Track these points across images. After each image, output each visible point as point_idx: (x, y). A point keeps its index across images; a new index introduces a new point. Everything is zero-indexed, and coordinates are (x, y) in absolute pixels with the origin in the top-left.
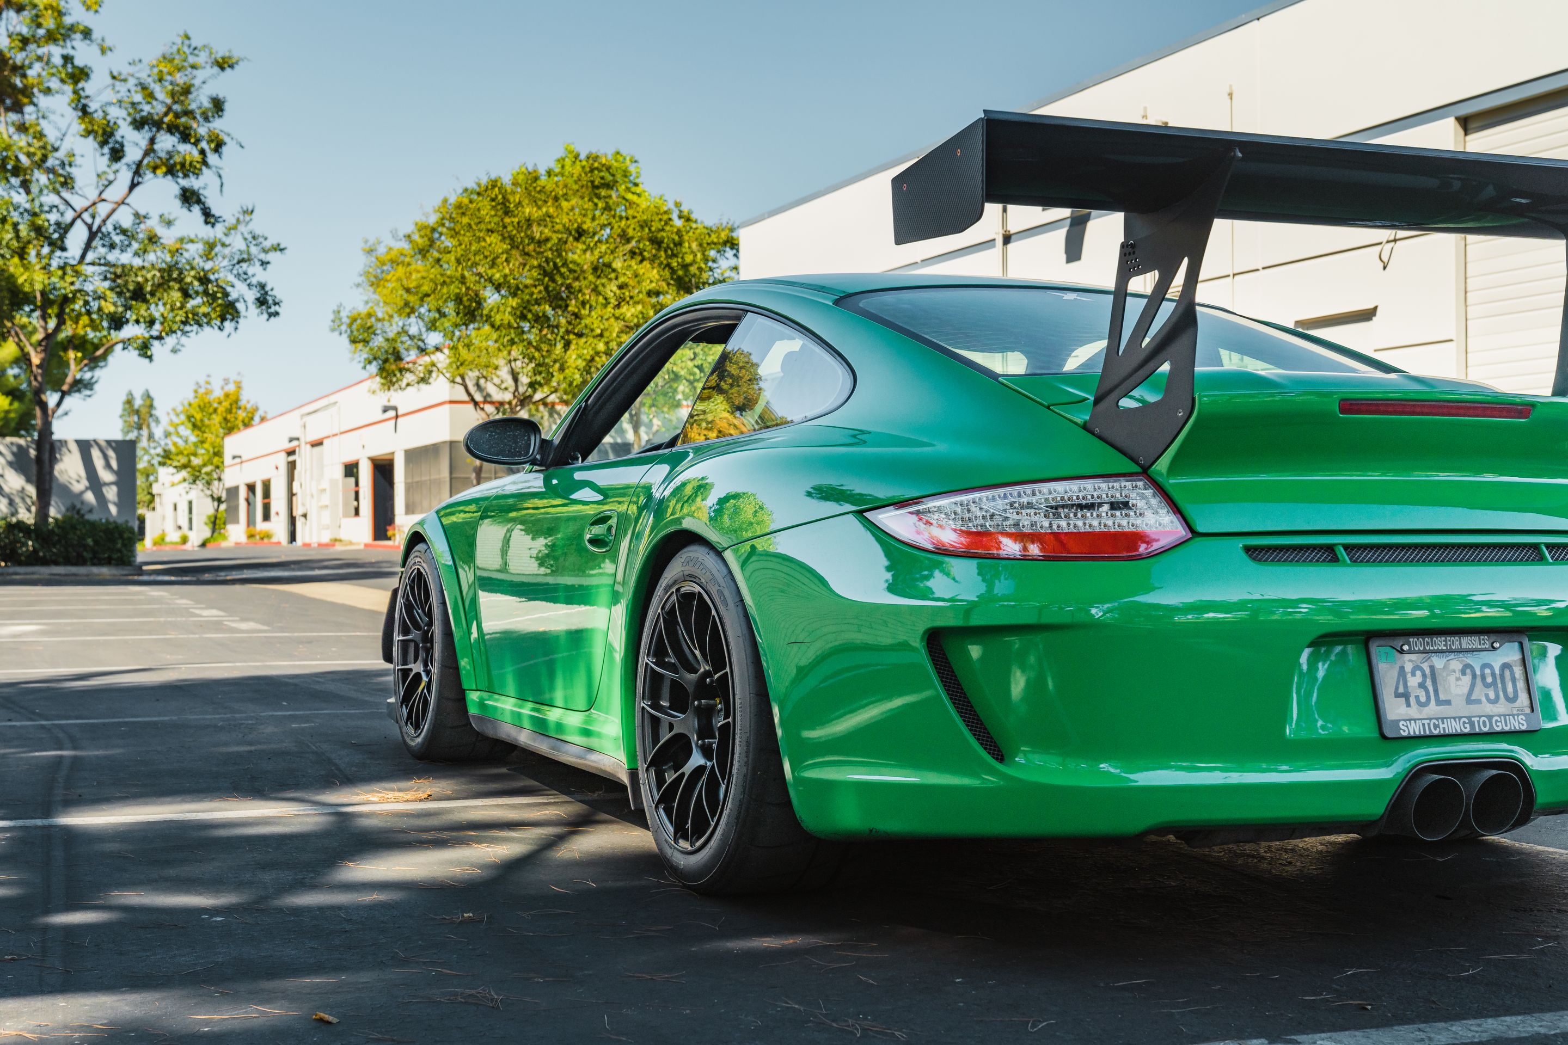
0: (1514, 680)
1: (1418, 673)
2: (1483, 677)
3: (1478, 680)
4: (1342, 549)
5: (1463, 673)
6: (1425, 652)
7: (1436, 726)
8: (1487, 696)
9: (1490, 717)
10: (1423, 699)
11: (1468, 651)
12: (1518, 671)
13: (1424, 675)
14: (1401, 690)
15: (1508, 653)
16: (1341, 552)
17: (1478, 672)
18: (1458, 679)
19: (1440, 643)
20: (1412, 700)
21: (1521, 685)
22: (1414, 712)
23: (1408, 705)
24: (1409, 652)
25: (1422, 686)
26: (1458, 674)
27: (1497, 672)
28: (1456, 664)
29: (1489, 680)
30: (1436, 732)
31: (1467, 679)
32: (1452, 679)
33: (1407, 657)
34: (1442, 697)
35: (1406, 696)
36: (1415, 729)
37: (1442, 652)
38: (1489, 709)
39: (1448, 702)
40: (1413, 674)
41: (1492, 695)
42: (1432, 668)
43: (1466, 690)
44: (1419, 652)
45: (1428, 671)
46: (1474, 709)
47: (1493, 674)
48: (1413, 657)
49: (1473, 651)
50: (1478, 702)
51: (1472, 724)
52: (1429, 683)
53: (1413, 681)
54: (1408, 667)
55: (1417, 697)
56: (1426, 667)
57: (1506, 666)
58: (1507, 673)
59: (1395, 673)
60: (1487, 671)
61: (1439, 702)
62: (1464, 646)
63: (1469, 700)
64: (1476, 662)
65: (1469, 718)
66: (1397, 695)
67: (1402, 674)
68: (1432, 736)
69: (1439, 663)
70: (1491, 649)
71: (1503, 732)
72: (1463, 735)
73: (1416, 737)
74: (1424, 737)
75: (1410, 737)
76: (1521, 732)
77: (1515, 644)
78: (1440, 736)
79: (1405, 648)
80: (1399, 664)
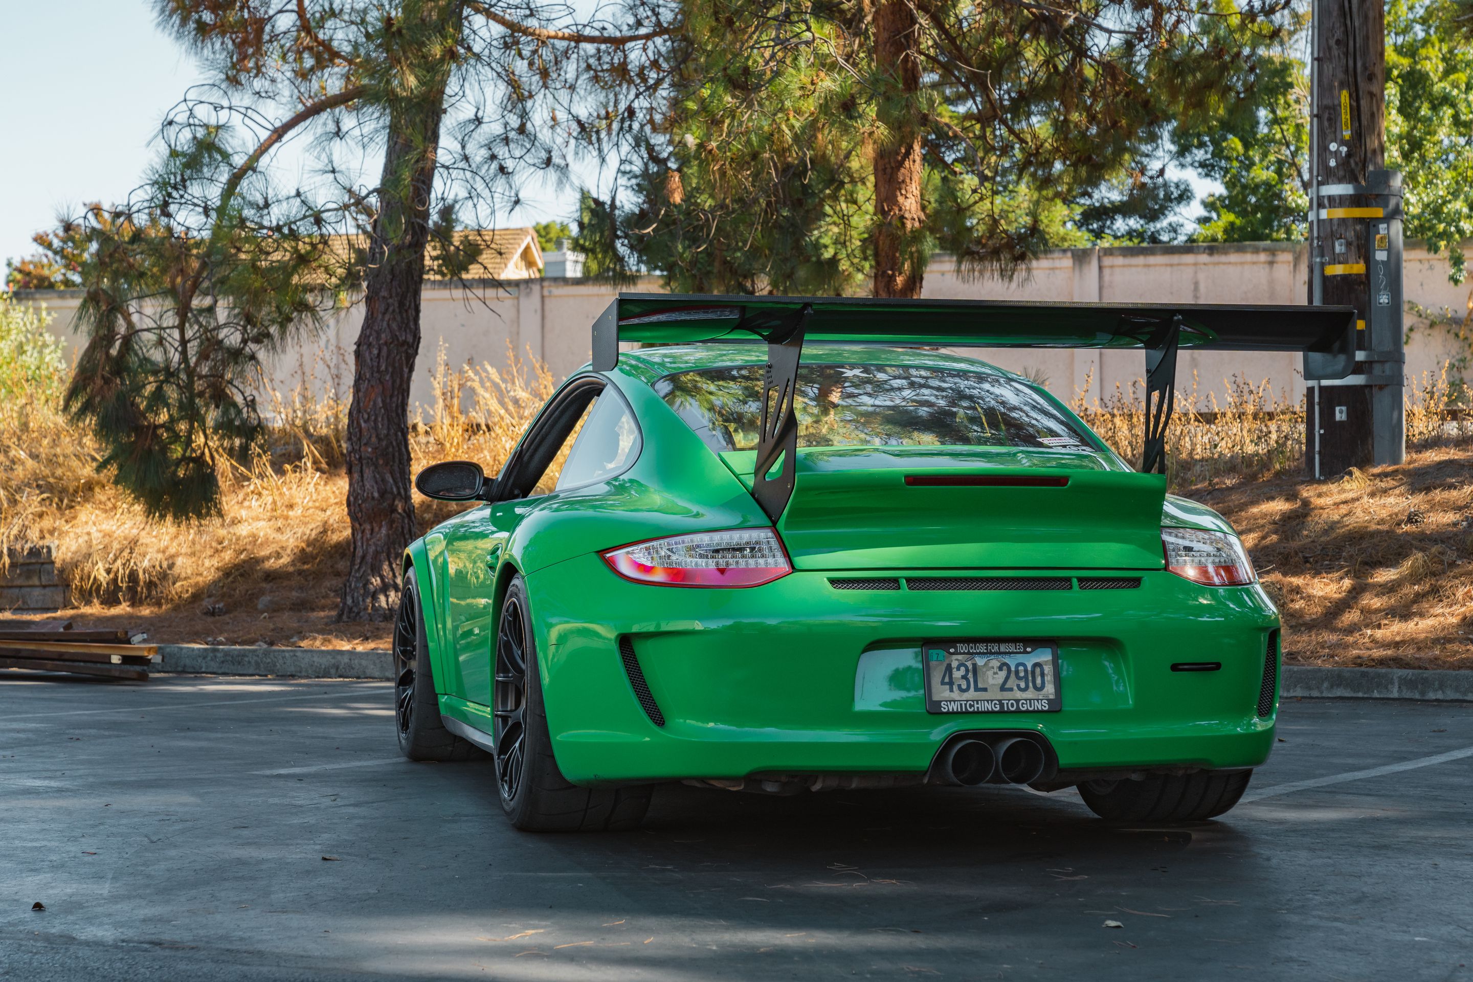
0: (1043, 675)
1: (963, 669)
2: (1017, 672)
3: (1013, 675)
4: (904, 580)
5: (1000, 669)
6: (969, 653)
7: (971, 706)
8: (1018, 686)
9: (1017, 701)
10: (964, 687)
11: (1005, 653)
12: (1048, 669)
13: (967, 670)
14: (947, 680)
15: (1044, 656)
17: (1013, 669)
18: (995, 673)
19: (982, 648)
20: (955, 688)
21: (1049, 678)
22: (956, 695)
23: (951, 690)
24: (956, 653)
25: (964, 677)
26: (996, 670)
27: (1029, 668)
28: (995, 663)
29: (1022, 674)
30: (971, 710)
31: (1003, 674)
32: (990, 673)
33: (955, 657)
34: (980, 686)
35: (951, 683)
36: (953, 707)
37: (983, 653)
38: (1019, 695)
39: (985, 690)
40: (958, 669)
41: (1023, 685)
42: (975, 665)
43: (1001, 681)
44: (964, 653)
45: (970, 667)
46: (1007, 695)
47: (1026, 671)
48: (960, 657)
49: (1010, 653)
50: (1011, 690)
51: (1002, 705)
52: (970, 676)
53: (957, 674)
54: (955, 664)
55: (959, 686)
56: (969, 664)
57: (1036, 665)
58: (1038, 670)
59: (943, 668)
60: (1021, 668)
61: (977, 689)
62: (1002, 650)
63: (1003, 688)
64: (1012, 661)
65: (1000, 701)
66: (943, 683)
67: (949, 668)
68: (967, 713)
69: (980, 661)
70: (1025, 652)
71: (1027, 712)
72: (993, 712)
73: (953, 713)
74: (962, 713)
75: (948, 713)
76: (1043, 711)
77: (1049, 650)
78: (973, 713)
79: (952, 650)
80: (947, 662)
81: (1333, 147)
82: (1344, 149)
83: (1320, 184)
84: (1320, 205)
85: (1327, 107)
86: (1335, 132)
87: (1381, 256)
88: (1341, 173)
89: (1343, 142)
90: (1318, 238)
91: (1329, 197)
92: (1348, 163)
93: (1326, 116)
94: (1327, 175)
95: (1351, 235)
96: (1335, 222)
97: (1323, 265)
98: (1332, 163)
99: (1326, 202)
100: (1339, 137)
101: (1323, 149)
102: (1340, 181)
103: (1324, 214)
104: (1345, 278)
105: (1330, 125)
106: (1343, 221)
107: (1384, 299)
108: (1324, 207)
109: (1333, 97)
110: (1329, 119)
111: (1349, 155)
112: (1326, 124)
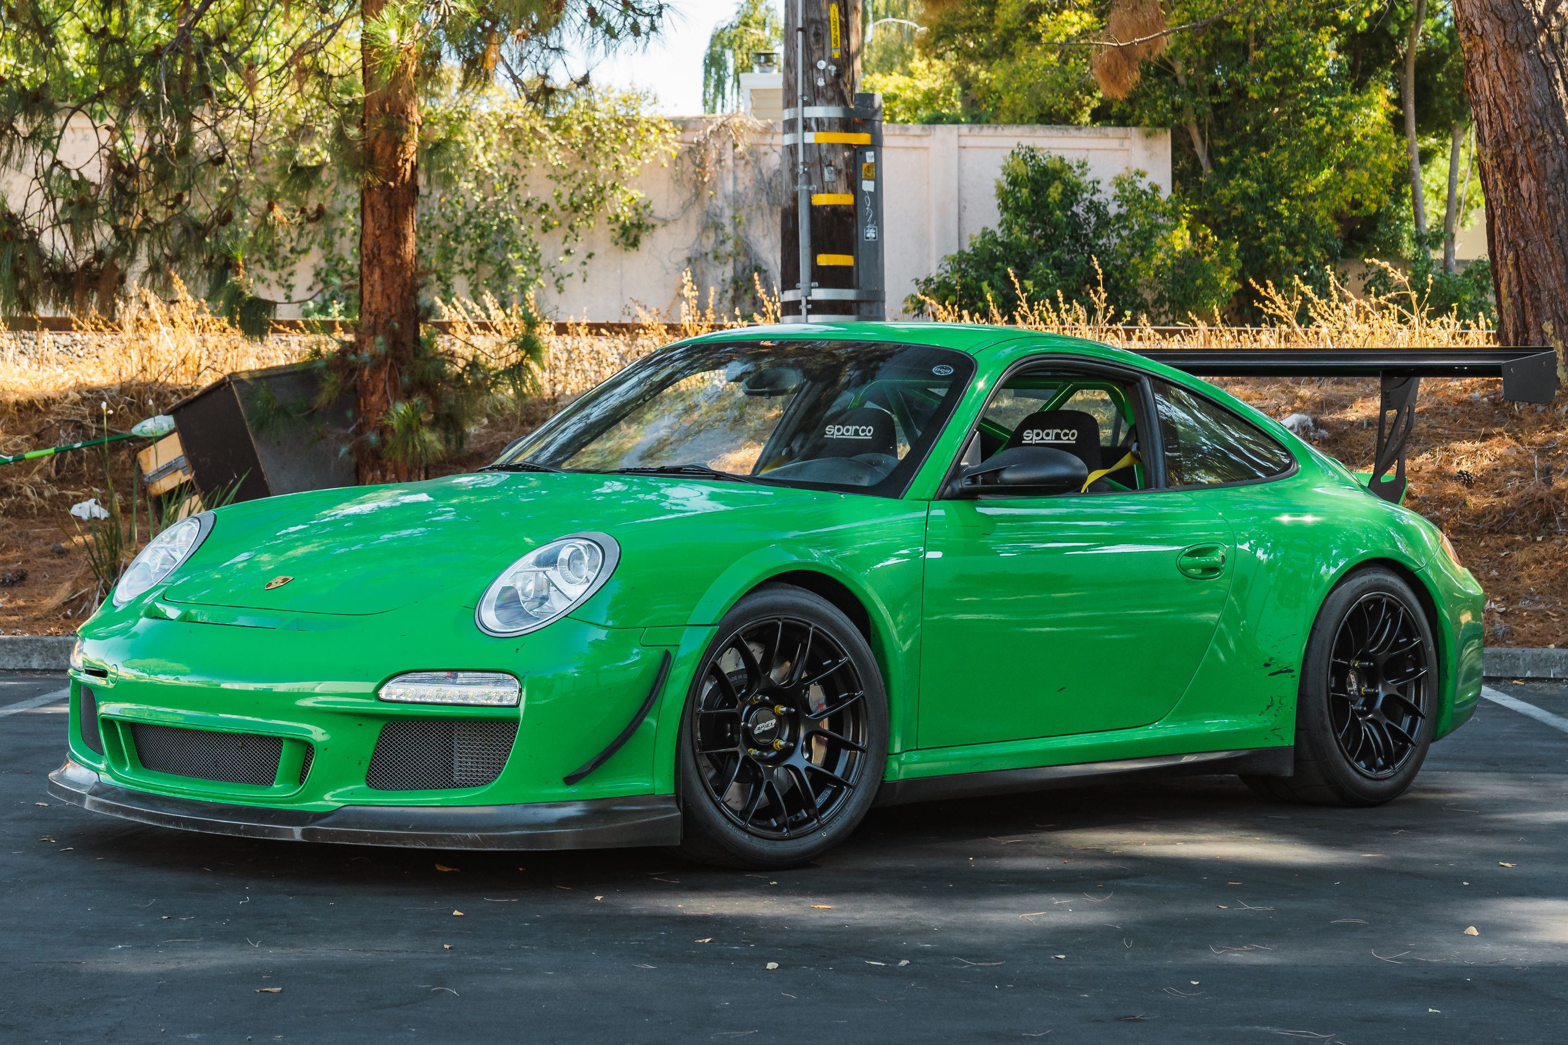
81: (822, 65)
82: (833, 68)
83: (805, 104)
84: (807, 128)
85: (813, 21)
86: (823, 48)
87: (868, 186)
88: (830, 94)
89: (832, 61)
90: (804, 163)
91: (817, 119)
92: (838, 84)
93: (813, 30)
94: (815, 96)
95: (839, 162)
96: (824, 148)
97: (810, 193)
98: (821, 83)
99: (813, 124)
100: (827, 55)
101: (810, 66)
102: (829, 102)
103: (810, 138)
104: (835, 208)
105: (817, 42)
106: (832, 147)
107: (871, 234)
108: (811, 130)
109: (820, 11)
110: (817, 35)
111: (839, 75)
112: (812, 39)
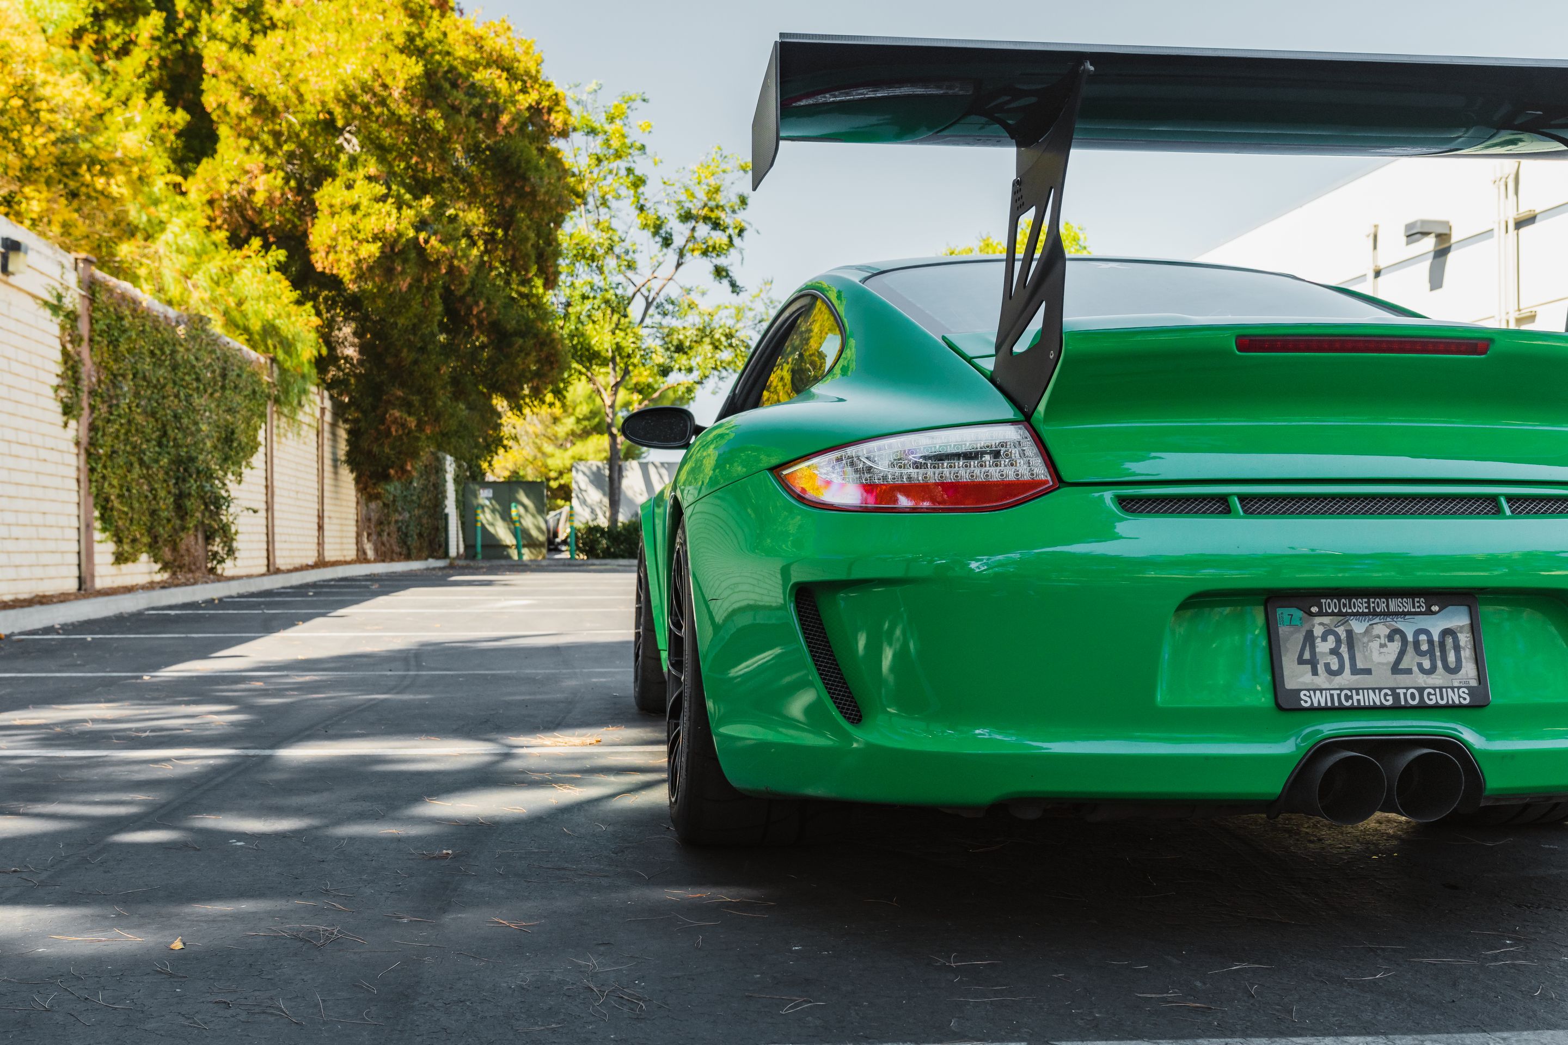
0: (1457, 648)
1: (1331, 638)
2: (1417, 644)
3: (1410, 649)
4: (1236, 499)
5: (1390, 638)
6: (1340, 614)
7: (1348, 698)
8: (1420, 666)
9: (1421, 690)
10: (1335, 667)
11: (1397, 614)
12: (1464, 639)
13: (1338, 641)
14: (1307, 656)
15: (1458, 619)
16: (1236, 503)
17: (1410, 638)
18: (1382, 646)
19: (1360, 605)
20: (1321, 668)
21: (1467, 654)
22: (1322, 680)
23: (1315, 672)
24: (1320, 614)
25: (1335, 652)
26: (1383, 640)
27: (1436, 638)
28: (1382, 629)
29: (1425, 647)
30: (1348, 704)
31: (1395, 647)
32: (1375, 645)
33: (1318, 620)
34: (1360, 665)
35: (1313, 663)
36: (1319, 699)
37: (1363, 614)
38: (1422, 680)
39: (1368, 672)
40: (1324, 639)
41: (1427, 664)
42: (1350, 633)
43: (1392, 658)
44: (1333, 614)
45: (1343, 636)
46: (1402, 680)
47: (1431, 642)
48: (1326, 620)
49: (1404, 614)
50: (1409, 671)
51: (1396, 696)
52: (1344, 650)
53: (1323, 647)
54: (1318, 631)
55: (1327, 666)
56: (1341, 631)
57: (1446, 632)
58: (1449, 641)
59: (1300, 636)
60: (1423, 637)
61: (1355, 671)
62: (1392, 609)
63: (1396, 668)
64: (1408, 628)
65: (1393, 690)
66: (1301, 661)
67: (1309, 638)
68: (1342, 708)
69: (1358, 627)
70: (1429, 612)
71: (1437, 707)
72: (1383, 708)
73: (1320, 709)
74: (1333, 709)
75: (1312, 709)
76: (1461, 706)
77: (1464, 609)
78: (1352, 708)
79: (1314, 609)
80: (1306, 627)
